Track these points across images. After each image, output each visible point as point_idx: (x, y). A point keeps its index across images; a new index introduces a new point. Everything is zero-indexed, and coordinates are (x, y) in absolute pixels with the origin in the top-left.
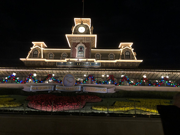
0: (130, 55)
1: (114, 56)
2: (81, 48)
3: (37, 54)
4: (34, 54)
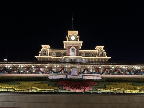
0: (102, 54)
1: (93, 54)
2: (73, 50)
3: (46, 53)
4: (43, 53)
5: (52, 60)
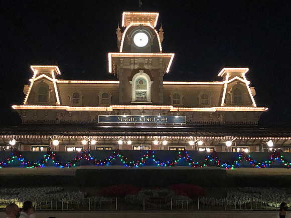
3: (47, 95)
5: (71, 117)
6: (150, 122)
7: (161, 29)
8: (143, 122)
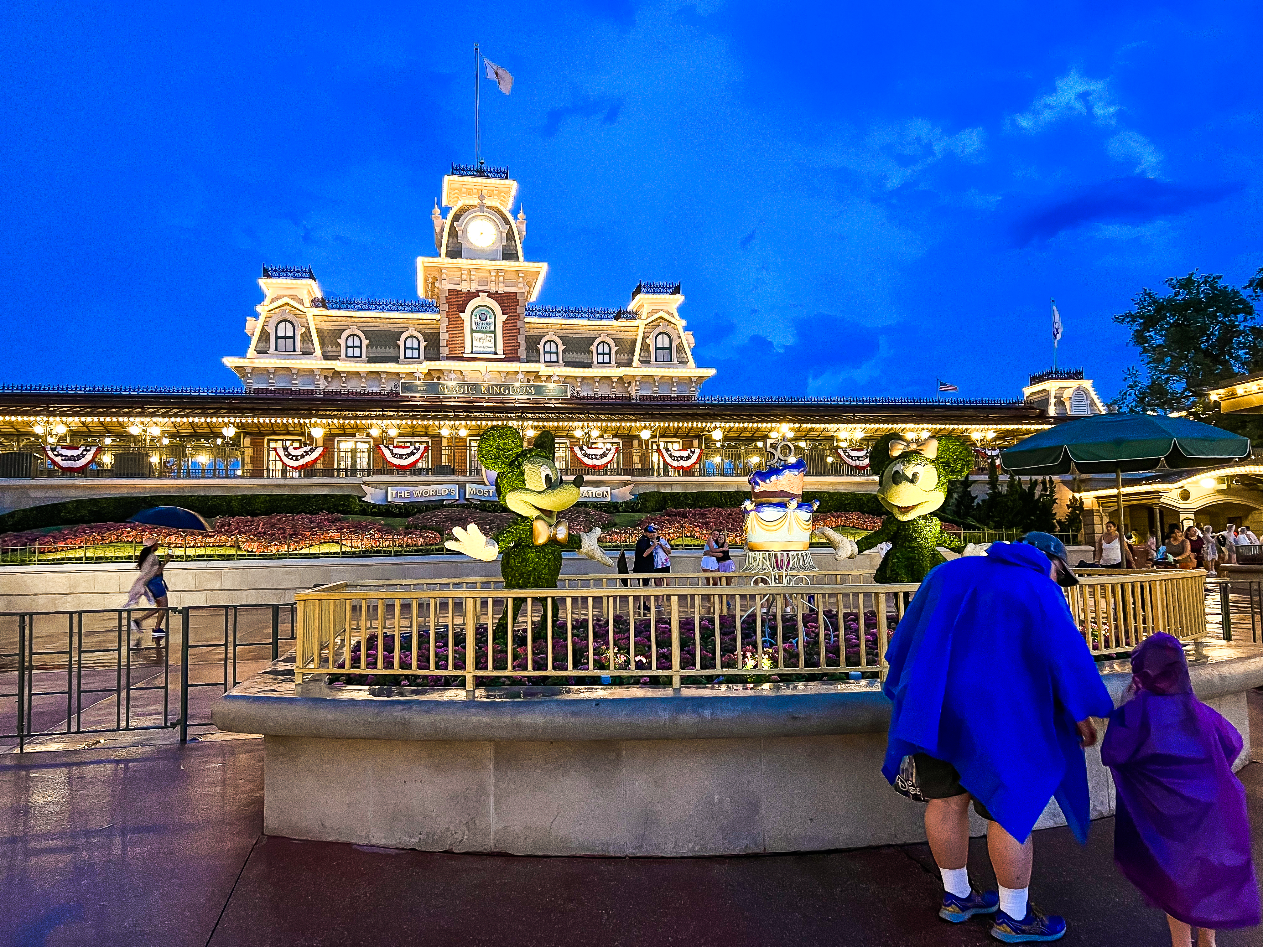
0: (670, 349)
1: (614, 349)
2: (483, 317)
3: (293, 338)
4: (277, 338)
5: (344, 383)
6: (500, 394)
7: (521, 215)
8: (489, 394)
